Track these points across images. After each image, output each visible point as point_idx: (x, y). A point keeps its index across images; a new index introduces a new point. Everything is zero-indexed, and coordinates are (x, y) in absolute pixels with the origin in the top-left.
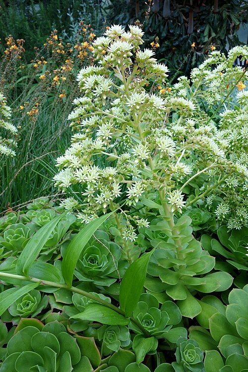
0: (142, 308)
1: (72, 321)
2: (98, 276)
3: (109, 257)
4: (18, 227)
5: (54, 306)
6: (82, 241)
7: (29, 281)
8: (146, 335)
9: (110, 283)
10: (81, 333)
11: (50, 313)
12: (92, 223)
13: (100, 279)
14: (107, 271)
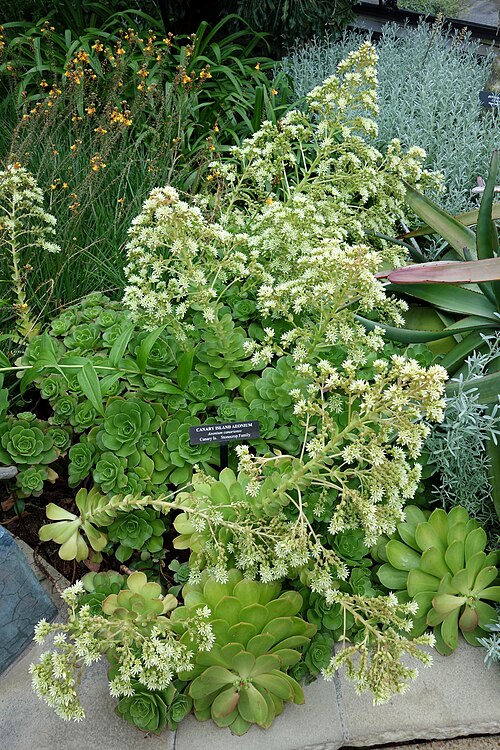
0: (196, 386)
1: (145, 395)
2: (161, 365)
3: (168, 350)
4: (83, 328)
5: (129, 388)
6: (149, 344)
7: (119, 371)
8: (198, 402)
9: (170, 370)
10: (153, 401)
11: (128, 393)
12: (154, 331)
13: (163, 367)
14: (167, 361)
